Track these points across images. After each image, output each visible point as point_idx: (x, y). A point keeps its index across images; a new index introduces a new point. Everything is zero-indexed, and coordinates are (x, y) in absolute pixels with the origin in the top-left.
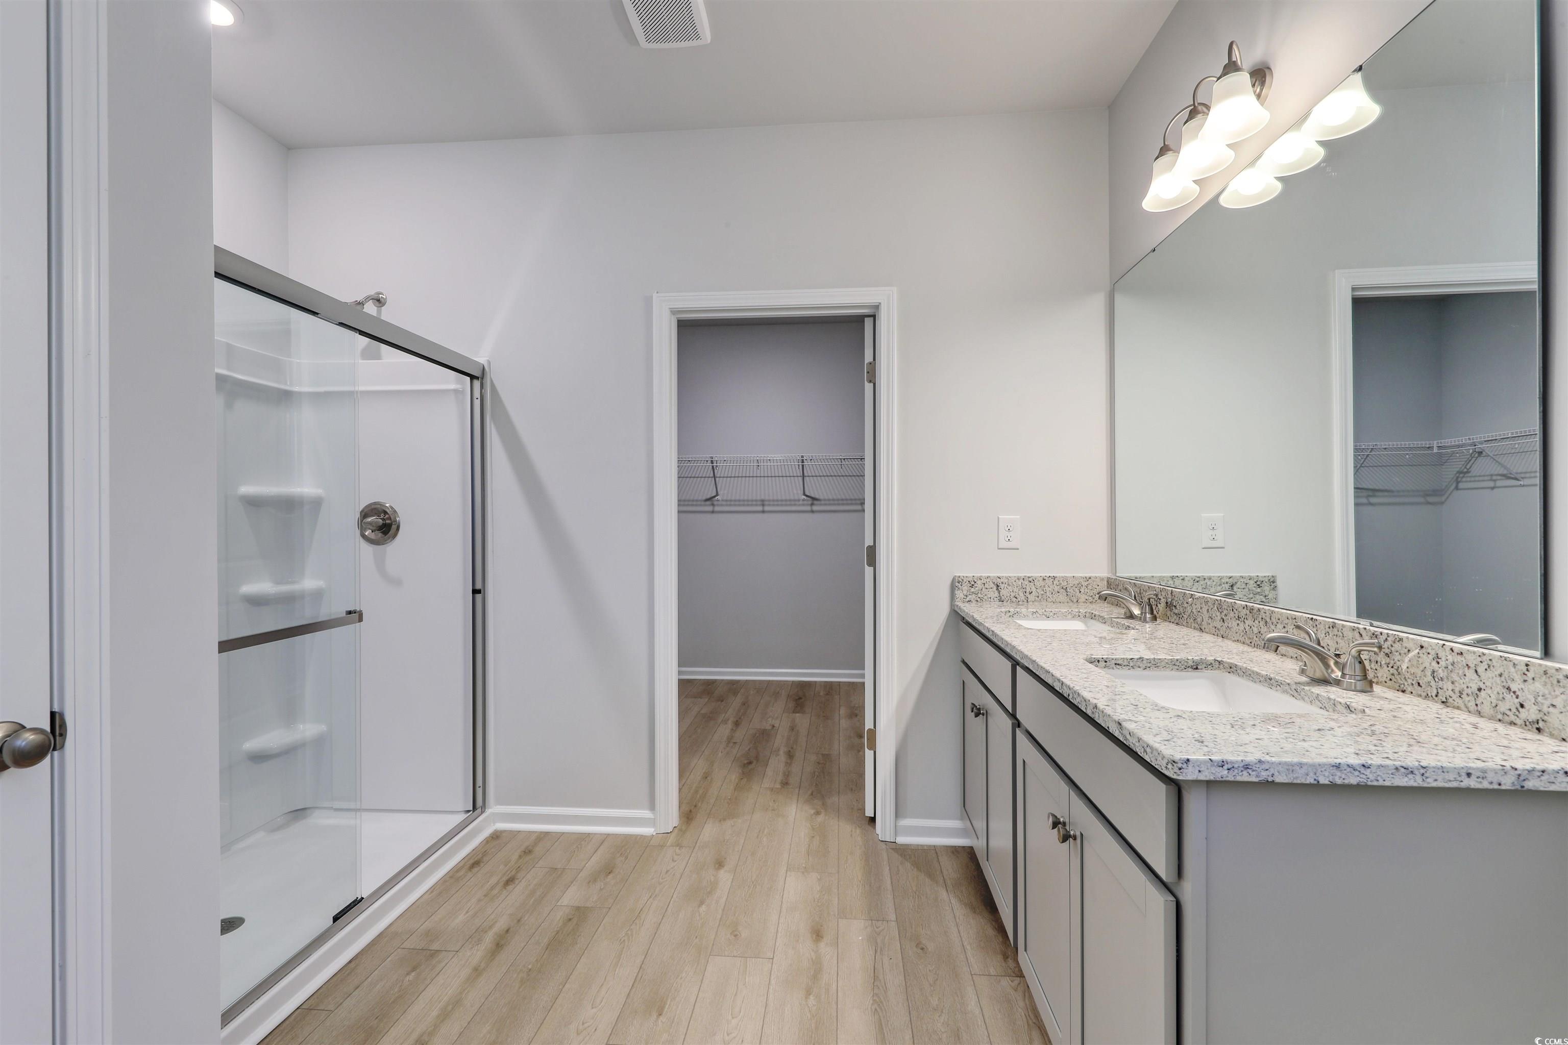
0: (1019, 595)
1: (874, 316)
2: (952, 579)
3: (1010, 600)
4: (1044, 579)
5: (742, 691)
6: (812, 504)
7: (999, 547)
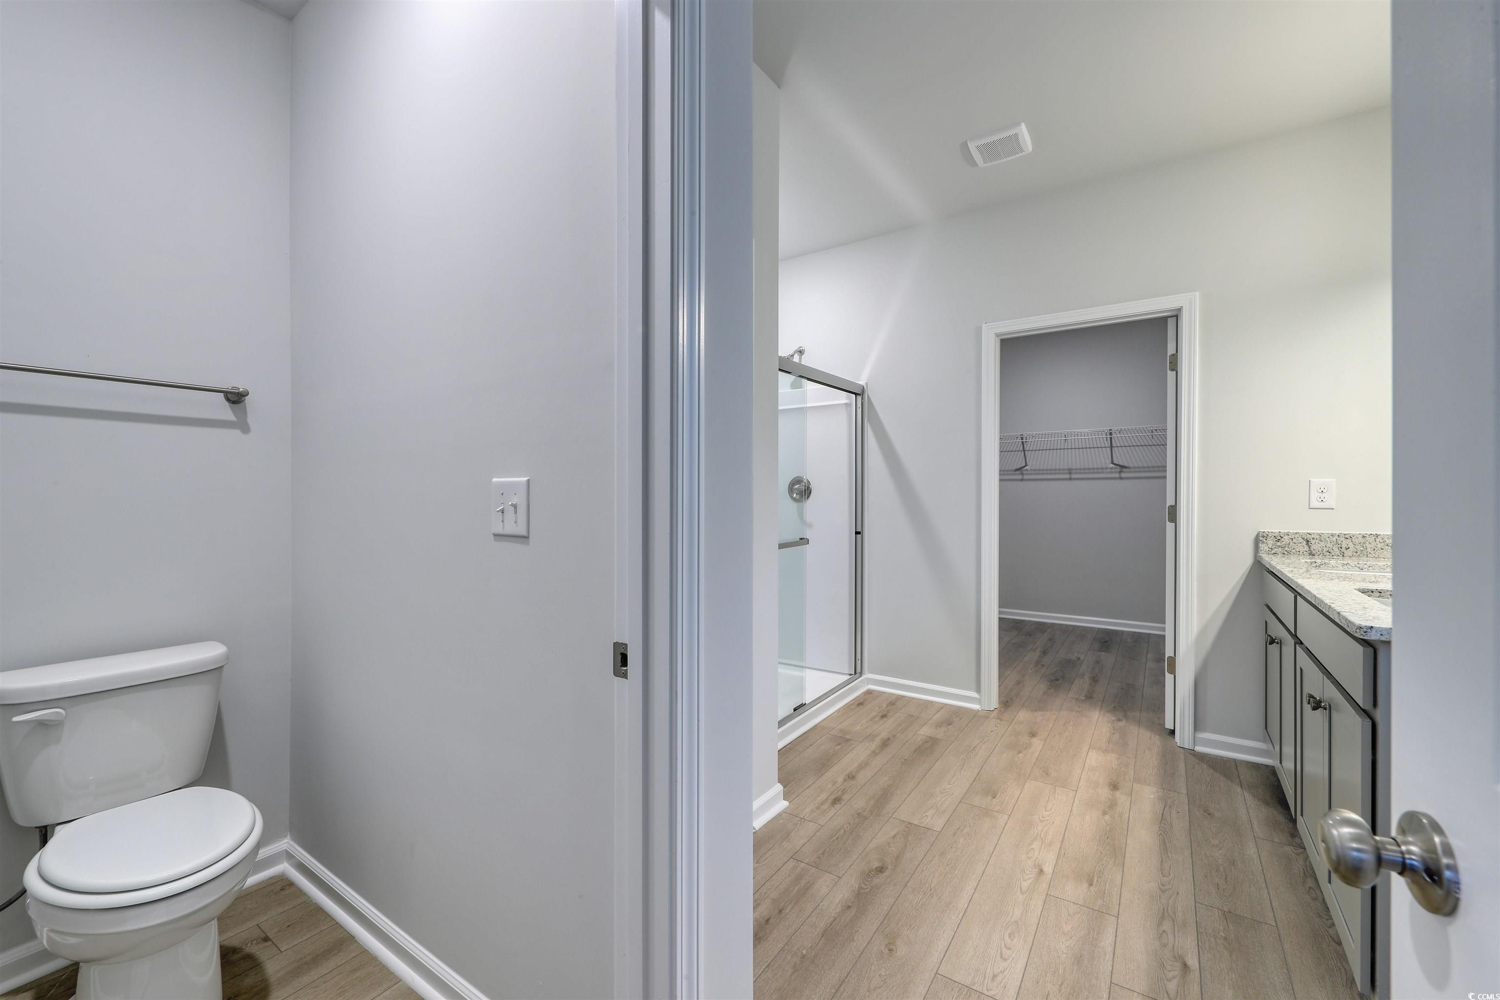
0: (1333, 550)
1: (1177, 316)
2: (1256, 533)
3: (1322, 554)
4: (1364, 537)
5: (1049, 630)
6: (1120, 472)
7: (1311, 507)
